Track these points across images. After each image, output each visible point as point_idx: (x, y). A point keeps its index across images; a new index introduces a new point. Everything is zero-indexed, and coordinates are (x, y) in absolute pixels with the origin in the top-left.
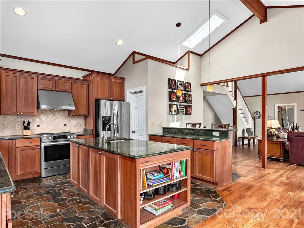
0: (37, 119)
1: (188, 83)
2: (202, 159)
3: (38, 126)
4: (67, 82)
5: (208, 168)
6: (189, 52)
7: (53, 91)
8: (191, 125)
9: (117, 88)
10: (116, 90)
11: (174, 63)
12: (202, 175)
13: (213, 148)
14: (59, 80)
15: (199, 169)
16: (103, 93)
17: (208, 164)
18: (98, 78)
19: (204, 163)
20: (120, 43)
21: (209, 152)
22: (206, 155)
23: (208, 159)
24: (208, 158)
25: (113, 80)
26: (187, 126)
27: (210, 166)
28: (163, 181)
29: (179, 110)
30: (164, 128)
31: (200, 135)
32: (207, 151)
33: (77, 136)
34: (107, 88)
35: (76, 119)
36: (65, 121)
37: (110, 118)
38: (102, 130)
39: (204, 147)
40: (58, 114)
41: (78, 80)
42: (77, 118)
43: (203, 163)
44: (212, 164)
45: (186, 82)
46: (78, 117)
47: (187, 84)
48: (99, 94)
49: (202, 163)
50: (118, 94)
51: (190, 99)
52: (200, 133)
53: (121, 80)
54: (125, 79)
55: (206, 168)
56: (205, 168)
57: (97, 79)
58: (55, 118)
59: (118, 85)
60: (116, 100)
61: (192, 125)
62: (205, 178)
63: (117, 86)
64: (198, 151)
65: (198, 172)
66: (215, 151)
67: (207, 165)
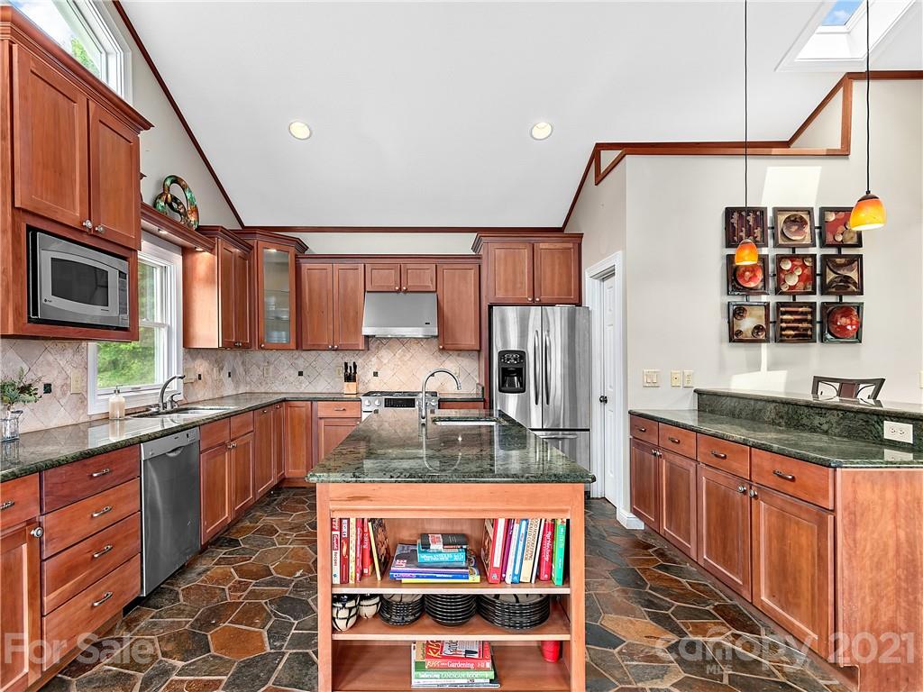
0: (373, 359)
1: (836, 210)
2: (782, 537)
3: (376, 374)
4: (426, 266)
5: (805, 586)
6: (852, 76)
7: (398, 292)
8: (837, 385)
9: (557, 267)
10: (553, 274)
11: (786, 144)
12: (782, 608)
13: (826, 497)
14: (409, 266)
15: (770, 576)
16: (510, 286)
17: (805, 566)
18: (497, 245)
19: (788, 558)
20: (542, 130)
21: (808, 511)
22: (797, 523)
23: (804, 541)
24: (803, 538)
25: (542, 246)
26: (815, 390)
27: (813, 576)
28: (438, 575)
29: (784, 325)
30: (699, 393)
31: (826, 432)
32: (800, 508)
33: (440, 401)
34: (523, 273)
35: (458, 358)
36: (433, 365)
37: (521, 355)
38: (500, 390)
39: (790, 488)
40: (415, 346)
41: (451, 260)
42: (459, 355)
43: (785, 555)
44: (819, 570)
45: (823, 211)
46: (462, 353)
47: (831, 217)
48: (499, 289)
49: (783, 555)
50: (559, 284)
51: (854, 275)
52: (823, 420)
53: (568, 242)
54: (581, 236)
55: (795, 579)
56: (790, 581)
57: (495, 251)
58: (408, 356)
59: (559, 258)
60: (553, 305)
61: (841, 387)
62: (793, 624)
63: (557, 261)
64: (766, 498)
65: (768, 591)
66: (834, 511)
67: (800, 571)
